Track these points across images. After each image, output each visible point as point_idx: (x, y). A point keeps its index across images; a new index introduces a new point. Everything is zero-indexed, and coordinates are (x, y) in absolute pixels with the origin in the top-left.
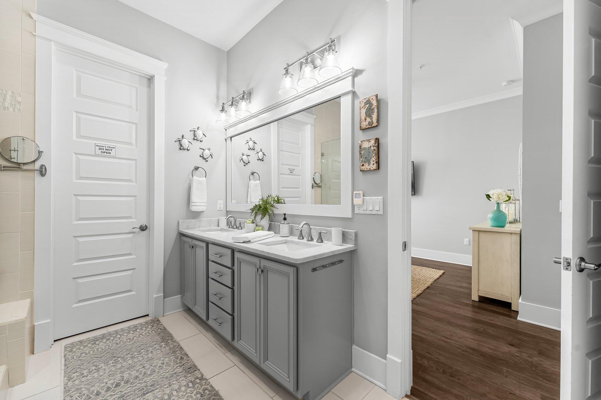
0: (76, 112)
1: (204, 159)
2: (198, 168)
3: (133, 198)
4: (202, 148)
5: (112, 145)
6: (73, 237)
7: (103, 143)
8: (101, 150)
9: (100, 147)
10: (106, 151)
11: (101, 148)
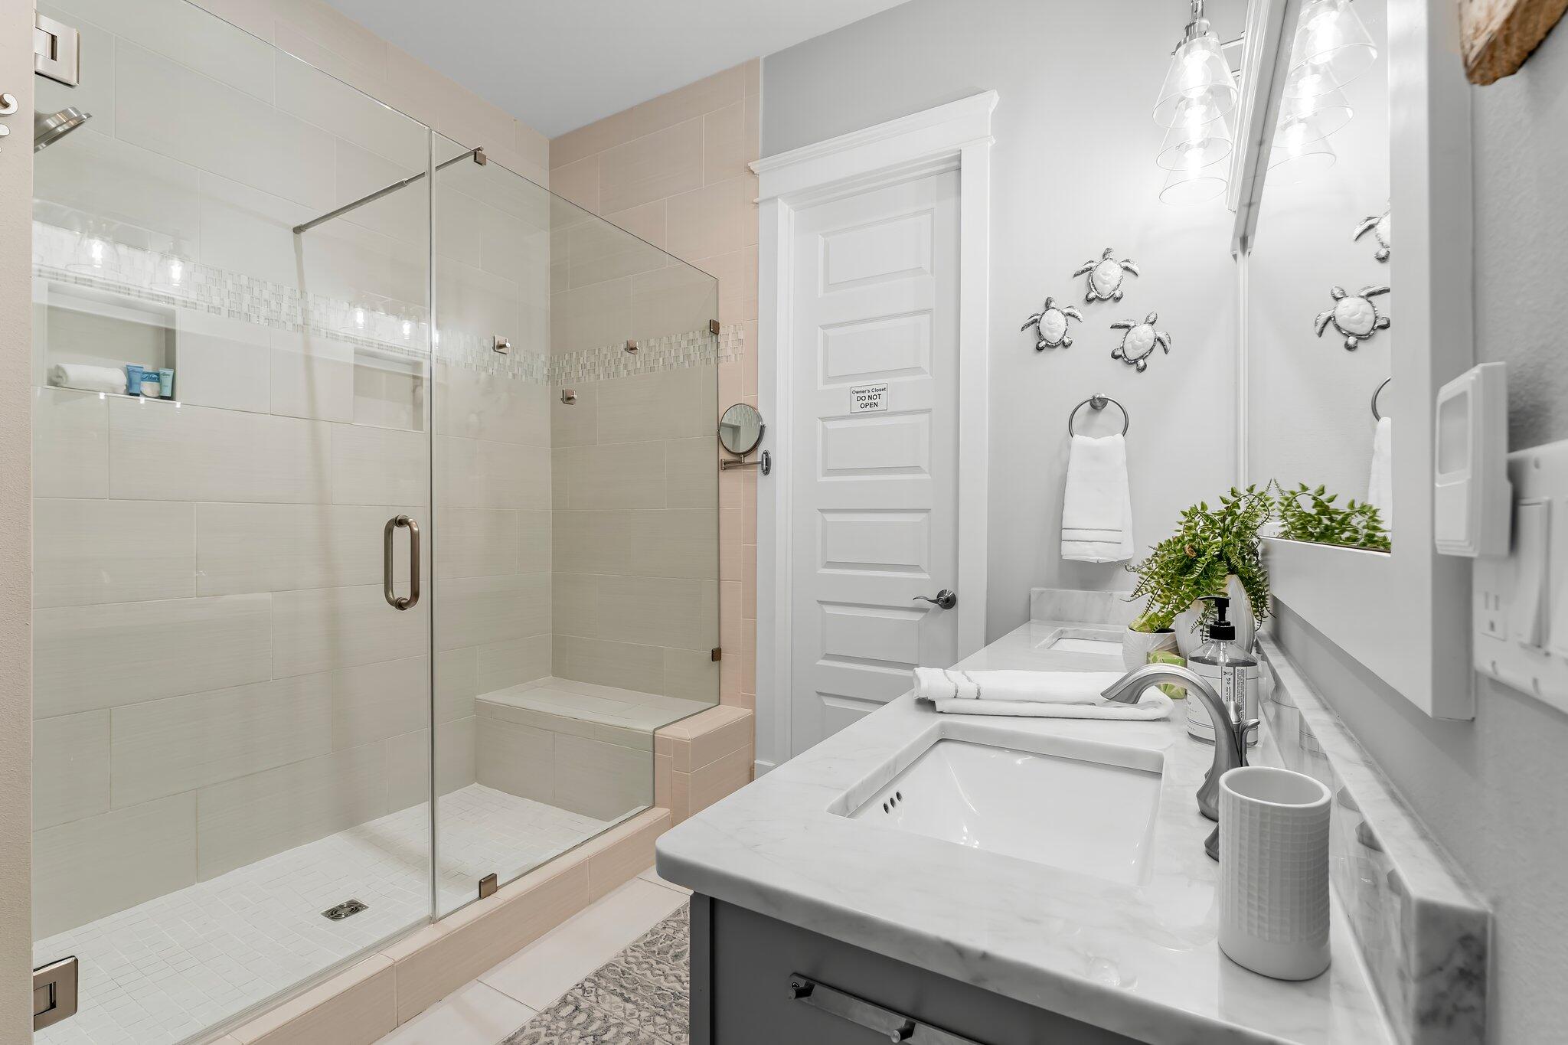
0: (823, 327)
1: (1130, 362)
2: (1104, 402)
3: (924, 515)
4: (1122, 323)
5: (880, 382)
6: (817, 603)
7: (864, 383)
8: (861, 401)
9: (858, 395)
10: (870, 401)
11: (861, 395)
